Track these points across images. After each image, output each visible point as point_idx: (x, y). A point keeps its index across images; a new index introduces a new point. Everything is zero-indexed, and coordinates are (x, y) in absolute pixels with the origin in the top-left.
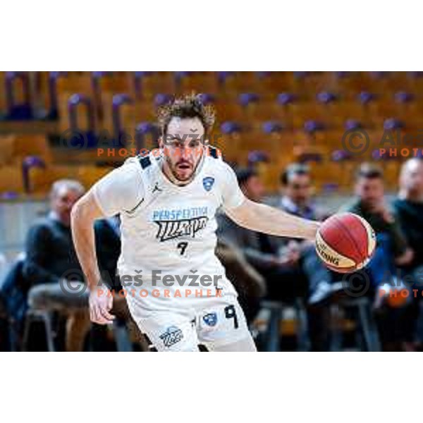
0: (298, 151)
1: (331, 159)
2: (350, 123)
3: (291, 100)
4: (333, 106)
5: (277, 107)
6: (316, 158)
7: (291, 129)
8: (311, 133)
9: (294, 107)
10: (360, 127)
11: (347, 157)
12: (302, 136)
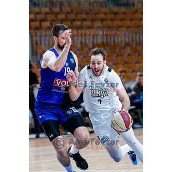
0: (120, 70)
1: (129, 72)
2: (134, 62)
3: (118, 56)
4: (129, 57)
5: (114, 58)
6: (125, 72)
7: (118, 64)
8: (123, 65)
9: (118, 58)
10: (136, 63)
11: (133, 71)
12: (121, 66)
